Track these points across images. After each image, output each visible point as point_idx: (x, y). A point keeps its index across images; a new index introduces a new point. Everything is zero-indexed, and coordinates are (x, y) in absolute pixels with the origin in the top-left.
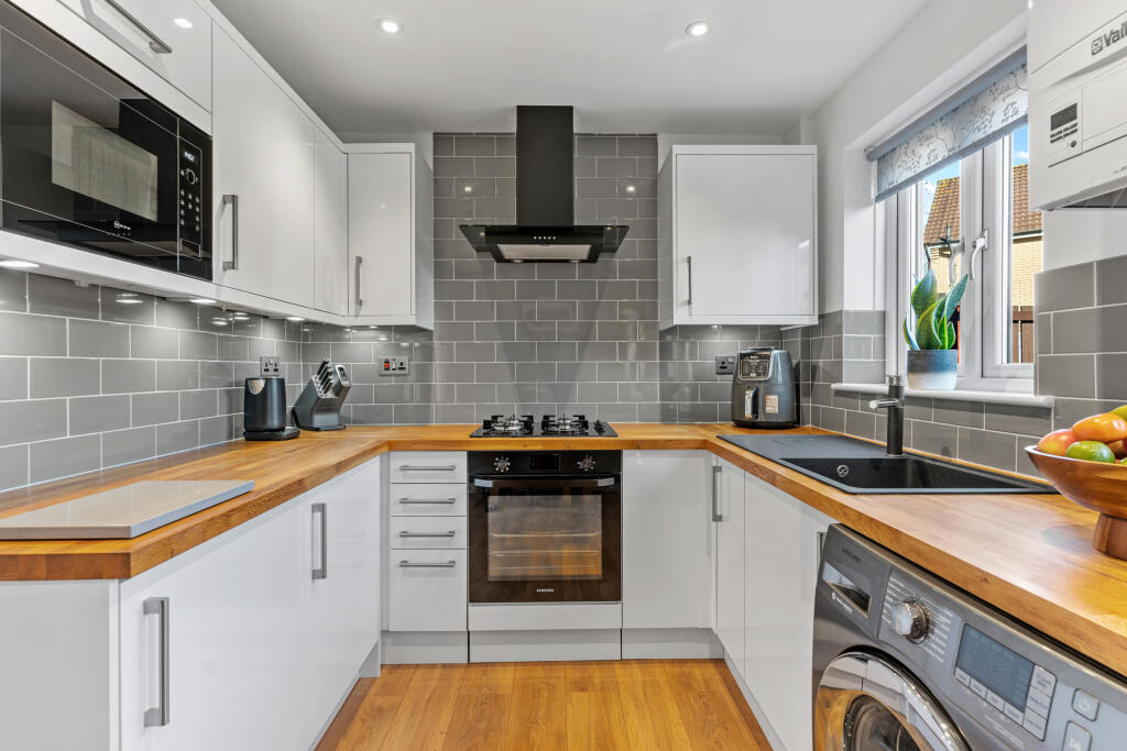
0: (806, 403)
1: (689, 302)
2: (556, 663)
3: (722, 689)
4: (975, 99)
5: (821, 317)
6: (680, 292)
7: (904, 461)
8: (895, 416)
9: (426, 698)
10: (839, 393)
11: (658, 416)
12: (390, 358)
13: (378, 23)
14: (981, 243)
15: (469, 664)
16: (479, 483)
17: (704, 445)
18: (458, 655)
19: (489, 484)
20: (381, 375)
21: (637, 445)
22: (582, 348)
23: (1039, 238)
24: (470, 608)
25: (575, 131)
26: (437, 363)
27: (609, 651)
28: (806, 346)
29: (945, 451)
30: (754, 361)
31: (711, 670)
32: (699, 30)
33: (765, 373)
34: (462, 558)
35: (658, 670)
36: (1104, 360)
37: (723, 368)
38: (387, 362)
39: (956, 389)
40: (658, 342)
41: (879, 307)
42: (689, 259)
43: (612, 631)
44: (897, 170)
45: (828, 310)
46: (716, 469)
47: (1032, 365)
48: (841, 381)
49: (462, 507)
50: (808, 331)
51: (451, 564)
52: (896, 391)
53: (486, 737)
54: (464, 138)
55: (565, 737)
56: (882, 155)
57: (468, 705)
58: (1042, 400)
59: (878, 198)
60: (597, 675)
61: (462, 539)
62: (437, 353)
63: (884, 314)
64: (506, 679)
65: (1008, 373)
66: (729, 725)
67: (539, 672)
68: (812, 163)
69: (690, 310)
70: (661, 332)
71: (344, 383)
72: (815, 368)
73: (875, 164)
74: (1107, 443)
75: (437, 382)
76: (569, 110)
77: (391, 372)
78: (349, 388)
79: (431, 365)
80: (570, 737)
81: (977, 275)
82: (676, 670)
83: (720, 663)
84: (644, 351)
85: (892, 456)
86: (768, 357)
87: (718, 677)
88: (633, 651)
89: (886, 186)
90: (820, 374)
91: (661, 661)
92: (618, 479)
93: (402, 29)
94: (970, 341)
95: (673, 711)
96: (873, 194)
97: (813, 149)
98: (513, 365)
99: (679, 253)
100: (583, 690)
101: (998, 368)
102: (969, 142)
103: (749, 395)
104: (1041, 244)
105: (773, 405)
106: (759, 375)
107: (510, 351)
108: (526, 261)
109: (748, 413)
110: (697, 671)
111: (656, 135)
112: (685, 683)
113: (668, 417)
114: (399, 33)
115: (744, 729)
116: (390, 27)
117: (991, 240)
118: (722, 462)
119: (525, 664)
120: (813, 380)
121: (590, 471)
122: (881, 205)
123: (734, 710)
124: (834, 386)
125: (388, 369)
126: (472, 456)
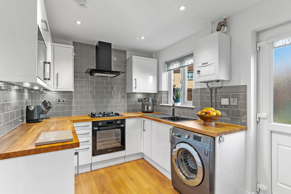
0: (155, 108)
1: (136, 88)
2: (111, 166)
3: (145, 163)
4: (183, 59)
5: (158, 91)
6: (134, 86)
7: (175, 117)
8: (174, 109)
9: (86, 179)
10: (161, 106)
11: (126, 111)
12: (60, 99)
13: (76, 22)
14: (184, 82)
15: (91, 171)
16: (95, 128)
17: (141, 117)
18: (89, 169)
19: (97, 128)
20: (57, 104)
21: (129, 117)
22: (110, 96)
23: (180, 73)
24: (92, 158)
25: (112, 48)
26: (73, 100)
27: (122, 161)
28: (154, 97)
29: (180, 115)
30: (146, 99)
31: (142, 160)
32: (143, 38)
33: (149, 102)
34: (90, 146)
35: (133, 162)
36: (201, 102)
37: (139, 100)
38: (59, 100)
39: (181, 105)
40: (126, 95)
41: (167, 90)
42: (136, 79)
43: (123, 157)
44: (171, 67)
45: (159, 90)
46: (144, 121)
47: (192, 101)
48: (161, 103)
49: (91, 134)
50: (155, 94)
51: (88, 148)
52: (174, 106)
53: (105, 182)
54: (81, 44)
55: (121, 177)
56: (168, 63)
57: (97, 178)
58: (193, 107)
59: (167, 71)
60: (121, 166)
61: (91, 142)
62: (74, 97)
63: (168, 91)
64: (102, 171)
65: (187, 102)
66: (149, 167)
67: (109, 168)
68: (156, 63)
69: (136, 90)
70: (127, 93)
71: (51, 106)
72: (156, 101)
73: (167, 65)
74: (205, 113)
75: (73, 105)
76: (111, 44)
77: (60, 102)
78: (52, 107)
79: (72, 101)
80: (122, 177)
81: (183, 87)
82: (136, 162)
83: (143, 159)
84: (123, 97)
85: (173, 116)
86: (149, 99)
87: (144, 161)
88: (127, 160)
89: (169, 69)
90: (157, 102)
91: (132, 161)
92: (125, 125)
93: (81, 23)
94: (182, 97)
95: (139, 168)
96: (167, 70)
97: (157, 60)
98: (94, 101)
99: (134, 78)
100: (120, 169)
101: (186, 102)
102: (182, 66)
103: (146, 106)
104: (180, 74)
105: (150, 108)
106: (148, 102)
107: (93, 97)
108: (98, 76)
109: (146, 110)
110: (140, 161)
111: (126, 51)
112: (139, 163)
113: (128, 111)
114: (81, 24)
115: (151, 168)
116: (79, 23)
117: (185, 81)
118: (145, 119)
119: (105, 168)
120: (156, 103)
121: (119, 124)
122: (167, 72)
123: (149, 165)
124: (161, 104)
125: (59, 102)
126: (93, 122)
